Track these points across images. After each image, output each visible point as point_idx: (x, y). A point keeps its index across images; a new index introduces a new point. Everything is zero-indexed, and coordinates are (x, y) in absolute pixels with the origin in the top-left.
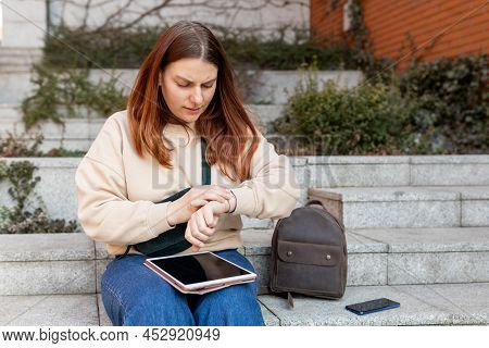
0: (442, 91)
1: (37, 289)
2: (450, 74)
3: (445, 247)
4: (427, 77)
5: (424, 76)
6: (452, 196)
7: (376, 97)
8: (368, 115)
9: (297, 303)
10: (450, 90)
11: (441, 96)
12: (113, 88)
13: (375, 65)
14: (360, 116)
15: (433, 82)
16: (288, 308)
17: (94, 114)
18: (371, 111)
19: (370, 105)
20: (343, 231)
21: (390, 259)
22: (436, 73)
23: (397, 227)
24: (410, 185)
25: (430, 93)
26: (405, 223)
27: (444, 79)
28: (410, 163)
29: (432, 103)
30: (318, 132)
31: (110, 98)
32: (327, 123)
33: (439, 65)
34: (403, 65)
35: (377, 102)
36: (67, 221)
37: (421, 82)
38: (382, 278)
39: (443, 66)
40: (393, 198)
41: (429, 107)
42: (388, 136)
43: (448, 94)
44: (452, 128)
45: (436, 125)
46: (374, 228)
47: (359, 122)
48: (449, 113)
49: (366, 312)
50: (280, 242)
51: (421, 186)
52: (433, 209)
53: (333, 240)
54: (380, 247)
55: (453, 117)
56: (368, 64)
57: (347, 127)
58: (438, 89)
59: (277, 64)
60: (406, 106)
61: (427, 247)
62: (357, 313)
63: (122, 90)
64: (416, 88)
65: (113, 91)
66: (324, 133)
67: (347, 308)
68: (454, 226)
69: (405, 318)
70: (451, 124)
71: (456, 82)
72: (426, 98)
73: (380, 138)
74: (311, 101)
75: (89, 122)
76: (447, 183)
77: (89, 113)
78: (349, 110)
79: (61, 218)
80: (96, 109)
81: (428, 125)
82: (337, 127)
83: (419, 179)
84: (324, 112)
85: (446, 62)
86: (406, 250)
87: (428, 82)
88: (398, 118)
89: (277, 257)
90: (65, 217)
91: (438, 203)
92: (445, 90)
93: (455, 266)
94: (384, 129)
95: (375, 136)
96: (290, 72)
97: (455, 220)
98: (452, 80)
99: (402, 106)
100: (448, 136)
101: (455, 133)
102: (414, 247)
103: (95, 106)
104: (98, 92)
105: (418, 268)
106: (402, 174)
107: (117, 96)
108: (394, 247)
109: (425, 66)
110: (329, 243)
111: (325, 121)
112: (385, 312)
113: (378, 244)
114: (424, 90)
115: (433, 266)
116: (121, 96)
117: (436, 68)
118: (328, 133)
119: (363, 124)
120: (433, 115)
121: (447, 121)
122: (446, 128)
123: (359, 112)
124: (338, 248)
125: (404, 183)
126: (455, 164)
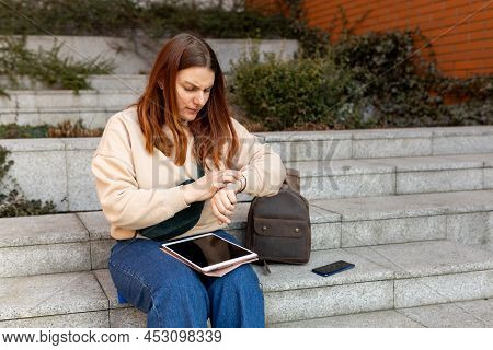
0: (371, 63)
1: (36, 269)
2: (379, 49)
3: (385, 215)
4: (358, 50)
5: (355, 49)
6: (389, 169)
7: (316, 72)
8: (309, 89)
9: (272, 269)
10: (378, 63)
11: (370, 68)
12: (55, 56)
13: (310, 35)
14: (302, 89)
15: (363, 55)
16: (265, 274)
17: (38, 84)
18: (311, 84)
19: (311, 79)
20: (307, 207)
21: (343, 227)
22: (366, 46)
23: (345, 197)
24: (352, 158)
25: (361, 65)
26: (351, 194)
27: (373, 53)
28: (353, 139)
29: (362, 74)
30: (264, 105)
31: (54, 69)
32: (272, 96)
33: (369, 40)
34: (335, 36)
35: (317, 76)
36: (43, 201)
37: (352, 54)
38: (337, 242)
39: (372, 41)
40: (342, 172)
41: (360, 78)
42: (326, 107)
43: (377, 67)
44: (380, 98)
45: (366, 95)
46: (326, 199)
47: (300, 95)
48: (377, 84)
49: (330, 273)
50: (256, 219)
51: (361, 158)
52: (374, 180)
53: (300, 215)
54: (335, 217)
55: (380, 88)
56: (303, 33)
57: (290, 100)
58: (367, 61)
59: (217, 32)
60: (340, 78)
61: (373, 216)
62: (323, 275)
63: (66, 60)
64: (348, 60)
65: (56, 60)
66: (270, 105)
67: (313, 271)
68: (391, 194)
69: (360, 276)
70: (378, 93)
71: (384, 56)
72: (357, 69)
73: (319, 109)
74: (256, 74)
75: (36, 94)
76: (382, 155)
77: (33, 83)
78: (292, 84)
79: (37, 199)
80: (39, 80)
81: (359, 95)
82: (281, 99)
83: (360, 153)
84: (269, 85)
85: (375, 36)
86: (356, 218)
87: (358, 54)
88: (333, 89)
89: (253, 231)
90: (40, 197)
91: (378, 176)
92: (374, 64)
93: (394, 230)
94: (322, 101)
95: (314, 107)
96: (230, 40)
97: (391, 190)
98: (381, 54)
99: (337, 77)
100: (376, 106)
101: (383, 103)
102: (362, 216)
103: (39, 77)
104: (40, 61)
105: (365, 233)
106: (346, 148)
107: (61, 66)
108: (346, 217)
109: (356, 40)
110: (297, 218)
111: (269, 94)
112: (343, 273)
113: (333, 215)
114: (355, 61)
115: (377, 231)
116: (65, 66)
117: (366, 42)
118: (273, 105)
119: (304, 97)
120: (364, 86)
121: (375, 91)
122: (375, 98)
123: (301, 86)
124: (305, 222)
125: (347, 156)
126: (389, 139)
